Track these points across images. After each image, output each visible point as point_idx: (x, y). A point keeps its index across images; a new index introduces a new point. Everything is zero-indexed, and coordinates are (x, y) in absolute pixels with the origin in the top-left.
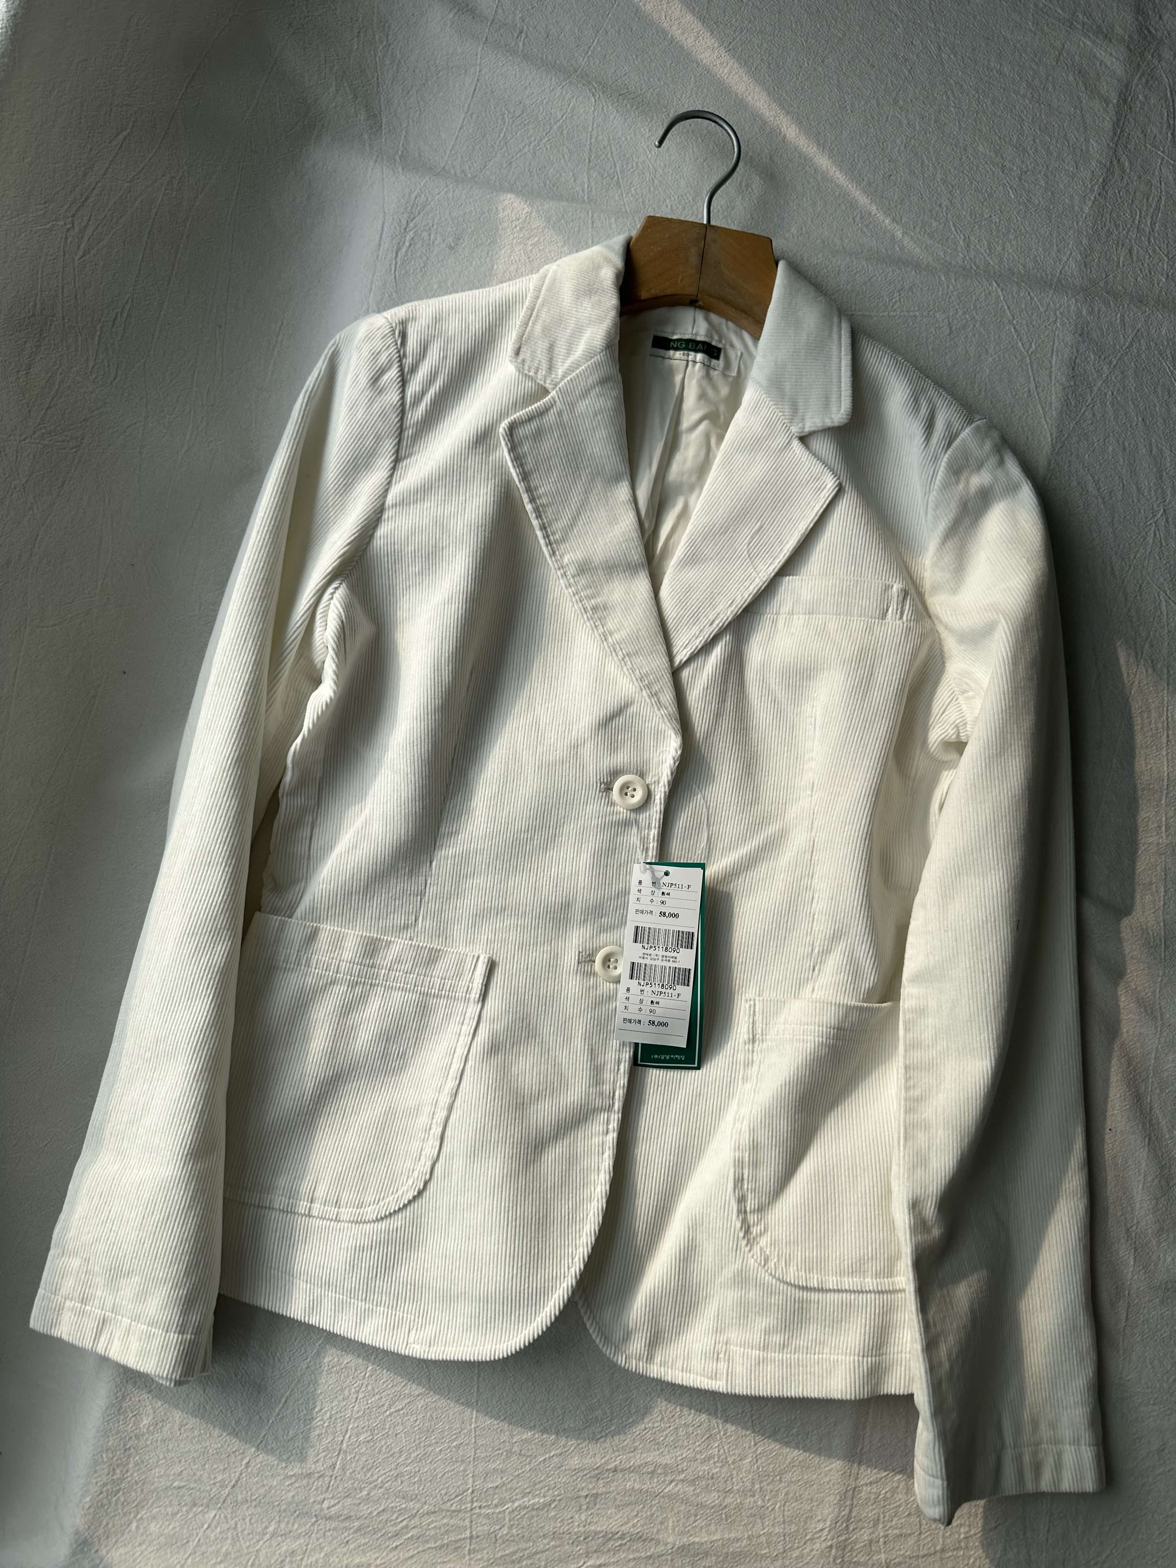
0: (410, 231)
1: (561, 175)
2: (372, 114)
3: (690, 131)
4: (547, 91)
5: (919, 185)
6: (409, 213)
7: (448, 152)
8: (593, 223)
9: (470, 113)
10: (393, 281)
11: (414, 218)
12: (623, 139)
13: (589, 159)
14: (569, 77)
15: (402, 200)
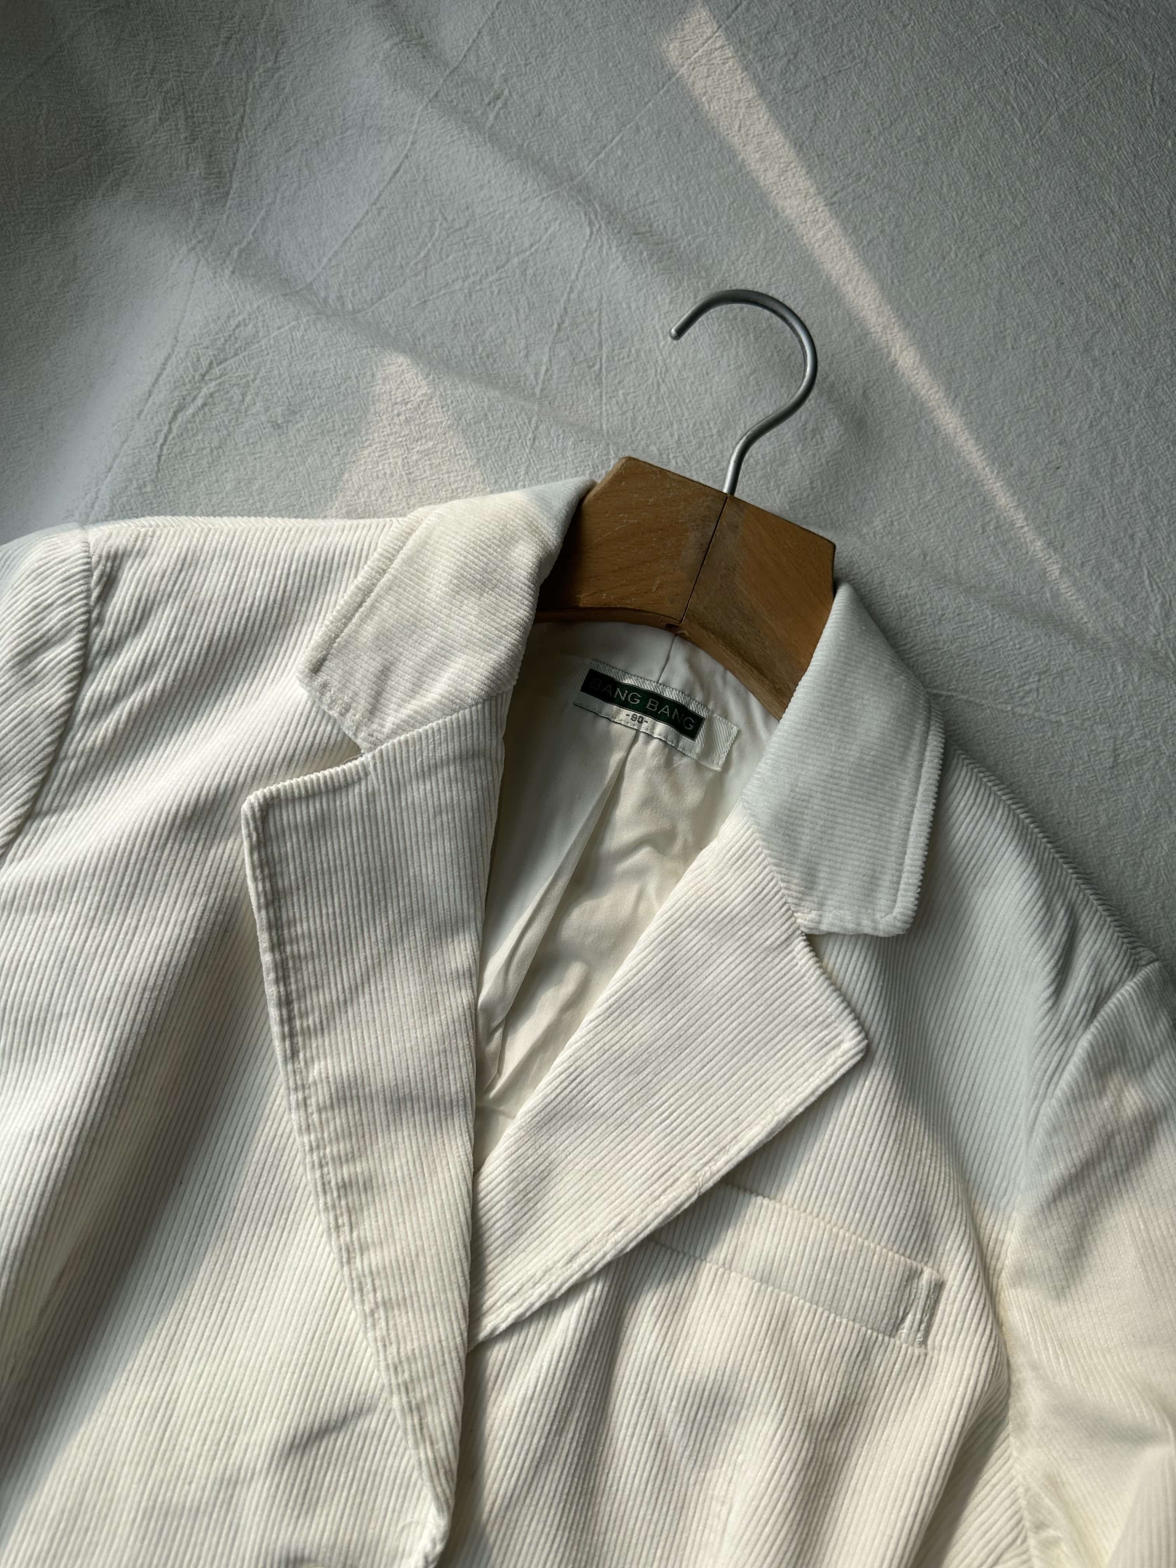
0: (211, 380)
1: (505, 341)
2: (216, 170)
3: (739, 319)
4: (515, 199)
5: (1103, 495)
6: (218, 349)
7: (325, 260)
8: (534, 439)
9: (378, 206)
10: (155, 461)
11: (226, 360)
12: (624, 306)
13: (559, 325)
14: (557, 185)
15: (212, 325)
